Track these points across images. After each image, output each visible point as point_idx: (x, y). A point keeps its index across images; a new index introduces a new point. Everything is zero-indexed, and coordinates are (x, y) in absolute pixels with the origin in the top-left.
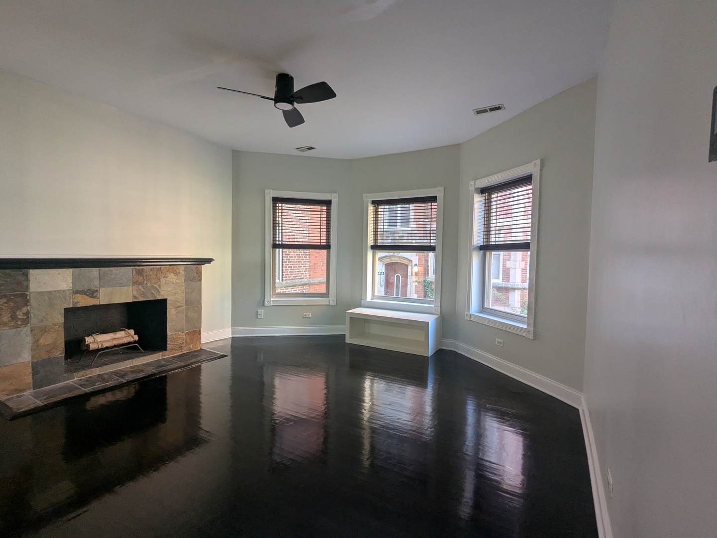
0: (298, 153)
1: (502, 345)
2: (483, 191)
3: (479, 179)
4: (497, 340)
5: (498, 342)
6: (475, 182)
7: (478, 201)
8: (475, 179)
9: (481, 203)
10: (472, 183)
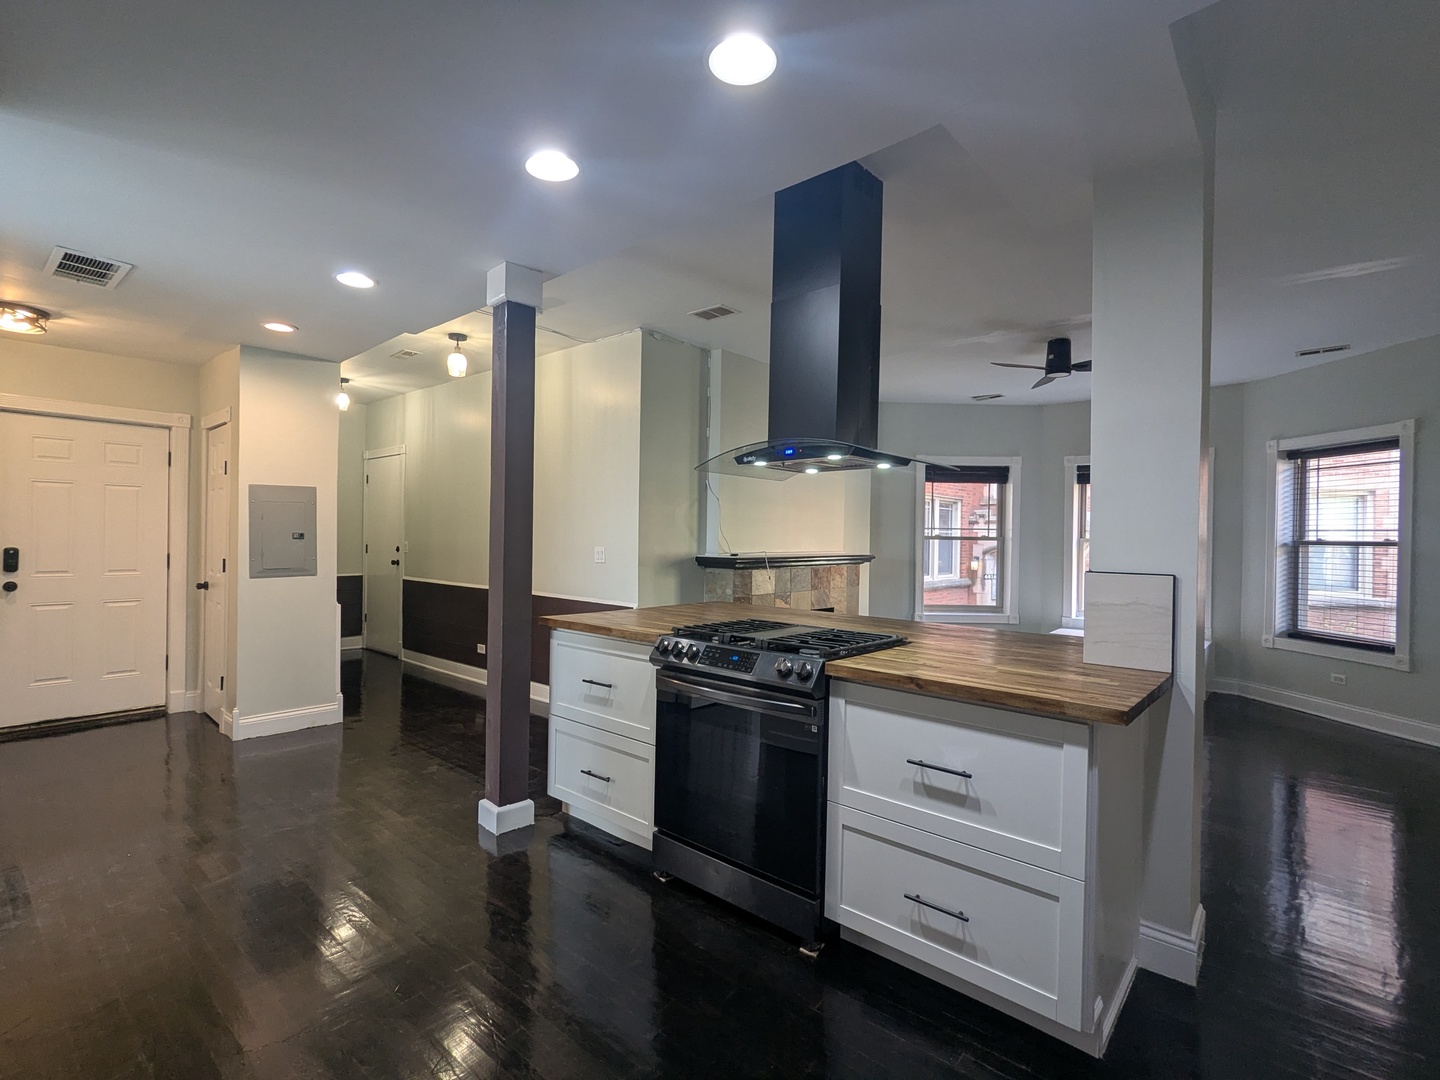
0: (974, 402)
1: (1344, 683)
2: (1291, 455)
3: (1286, 438)
4: (1333, 675)
5: (1336, 678)
6: (1278, 443)
7: (1284, 471)
8: (1279, 438)
9: (1287, 473)
10: (1273, 443)
